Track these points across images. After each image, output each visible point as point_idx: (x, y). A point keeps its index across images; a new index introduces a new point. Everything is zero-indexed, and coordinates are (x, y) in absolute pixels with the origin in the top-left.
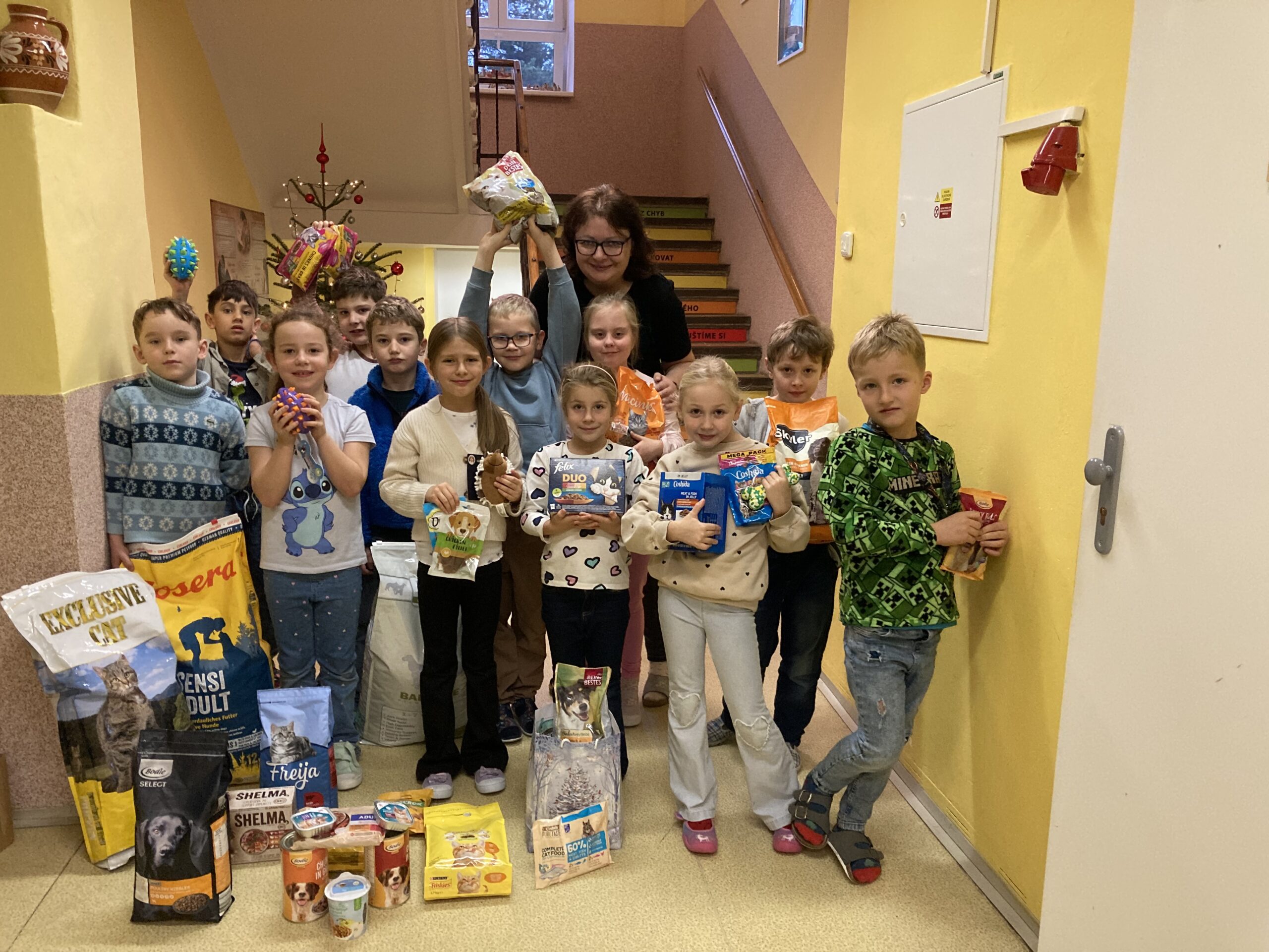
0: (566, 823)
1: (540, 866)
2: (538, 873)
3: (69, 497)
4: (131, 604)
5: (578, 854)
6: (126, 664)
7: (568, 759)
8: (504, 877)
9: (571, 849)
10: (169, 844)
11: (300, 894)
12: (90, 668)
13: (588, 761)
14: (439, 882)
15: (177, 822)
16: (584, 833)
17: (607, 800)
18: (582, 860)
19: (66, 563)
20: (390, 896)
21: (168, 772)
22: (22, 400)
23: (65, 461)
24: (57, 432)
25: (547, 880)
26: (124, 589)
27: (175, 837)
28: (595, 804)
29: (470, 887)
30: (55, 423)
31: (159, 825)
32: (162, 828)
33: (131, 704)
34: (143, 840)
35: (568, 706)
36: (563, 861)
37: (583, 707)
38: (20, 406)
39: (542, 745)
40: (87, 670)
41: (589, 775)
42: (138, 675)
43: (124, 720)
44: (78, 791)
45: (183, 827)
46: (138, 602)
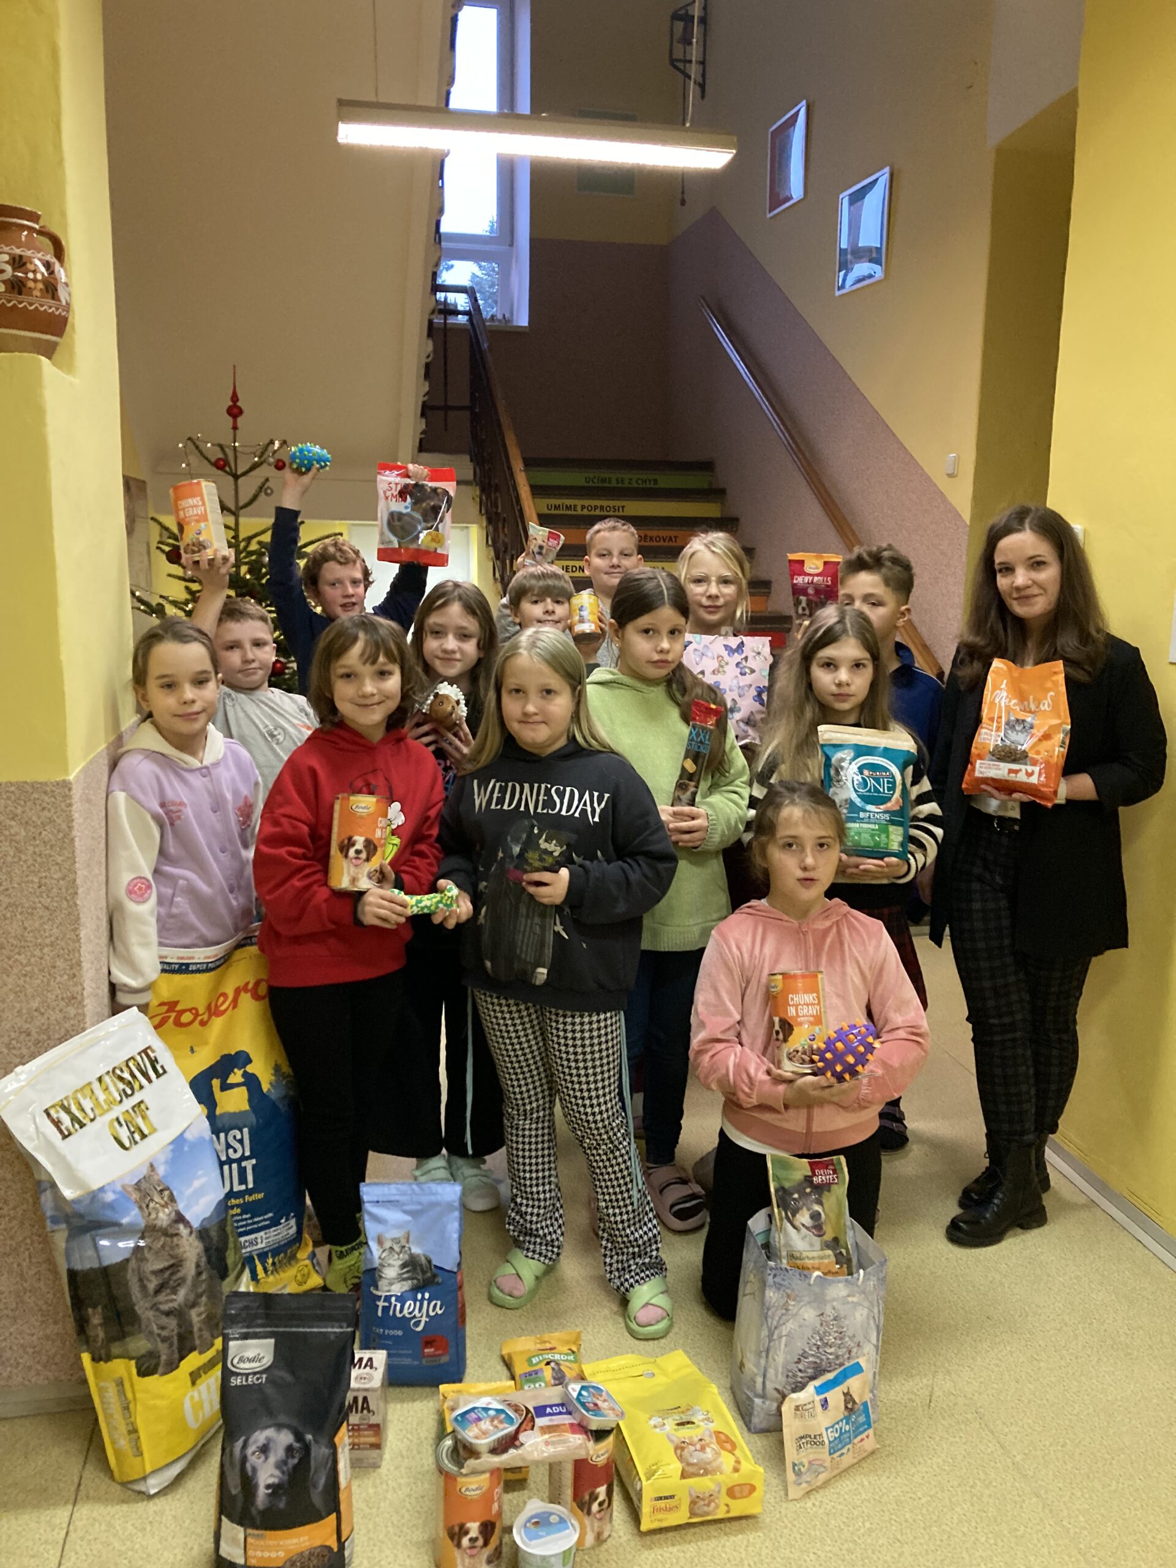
0: (823, 1396)
1: (794, 1465)
2: (791, 1476)
3: (76, 929)
4: (150, 1081)
5: (841, 1442)
6: (156, 1177)
7: (819, 1300)
8: (753, 1488)
9: (833, 1435)
10: (277, 1473)
11: (471, 1540)
12: (119, 1188)
13: (848, 1303)
14: (662, 1503)
15: (285, 1438)
16: (846, 1407)
17: (867, 1358)
18: (844, 1450)
19: (67, 1025)
20: (593, 1531)
21: (268, 1360)
22: (13, 789)
23: (71, 876)
24: (61, 835)
25: (804, 1485)
26: (138, 1058)
27: (285, 1463)
28: (852, 1362)
29: (706, 1509)
30: (59, 821)
31: (260, 1444)
32: (264, 1450)
33: (175, 1239)
34: (238, 1468)
35: (794, 1215)
36: (823, 1453)
37: (815, 1216)
38: (9, 798)
39: (777, 1279)
40: (114, 1192)
41: (847, 1322)
42: (175, 1193)
43: (166, 1264)
44: (96, 1374)
45: (297, 1445)
46: (158, 1075)
